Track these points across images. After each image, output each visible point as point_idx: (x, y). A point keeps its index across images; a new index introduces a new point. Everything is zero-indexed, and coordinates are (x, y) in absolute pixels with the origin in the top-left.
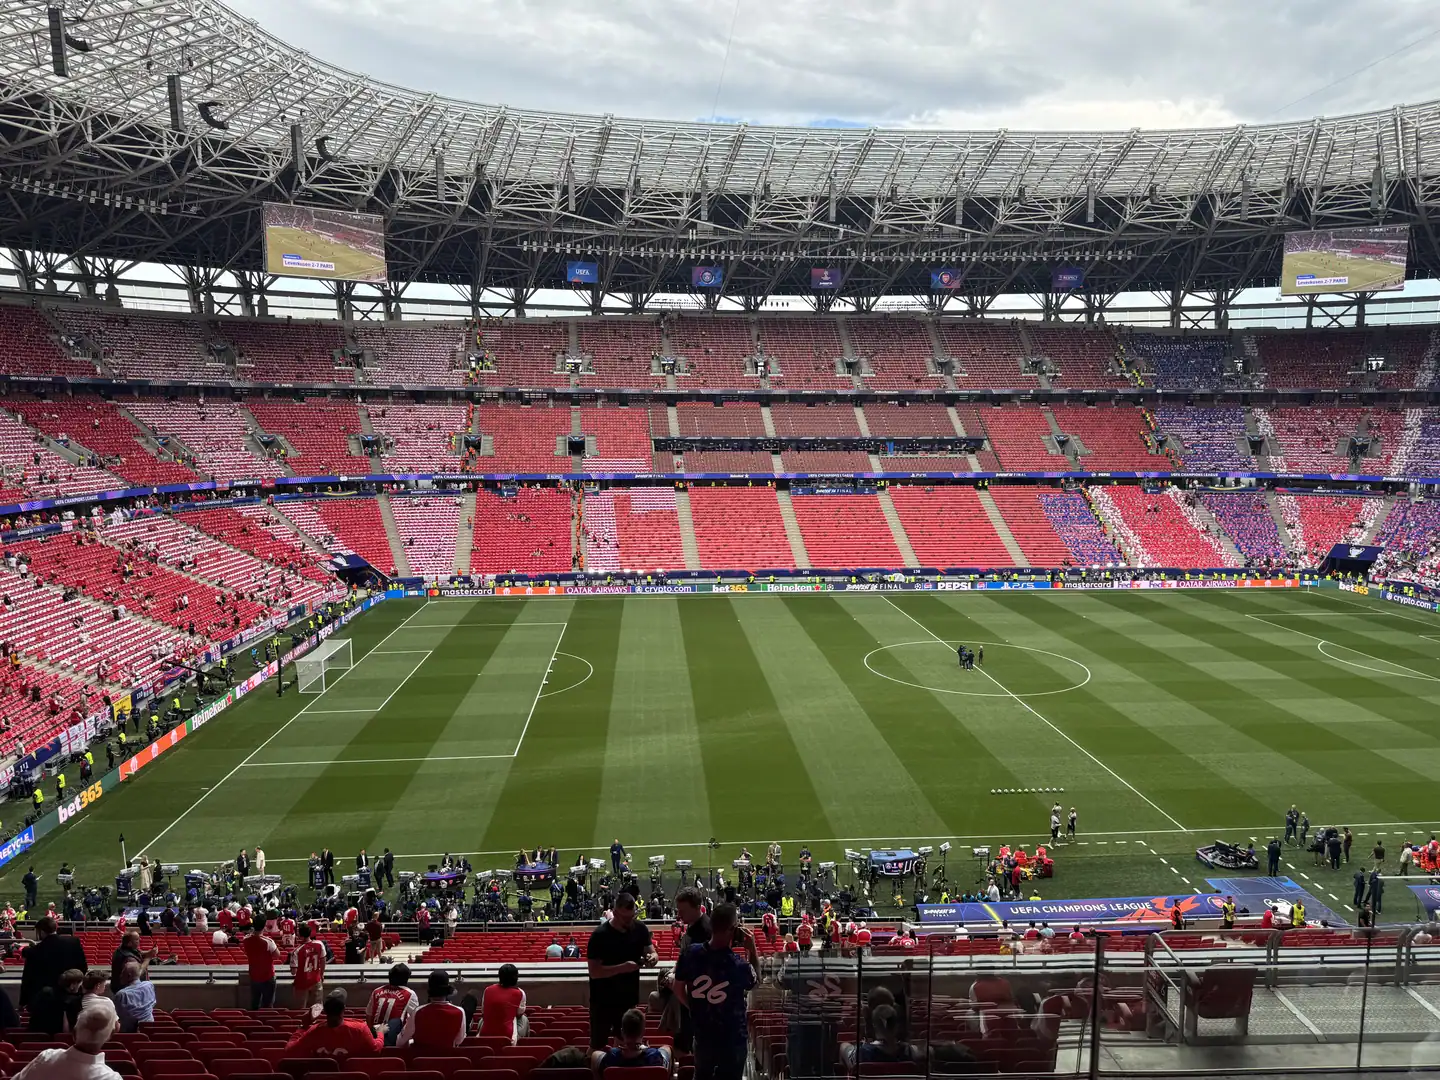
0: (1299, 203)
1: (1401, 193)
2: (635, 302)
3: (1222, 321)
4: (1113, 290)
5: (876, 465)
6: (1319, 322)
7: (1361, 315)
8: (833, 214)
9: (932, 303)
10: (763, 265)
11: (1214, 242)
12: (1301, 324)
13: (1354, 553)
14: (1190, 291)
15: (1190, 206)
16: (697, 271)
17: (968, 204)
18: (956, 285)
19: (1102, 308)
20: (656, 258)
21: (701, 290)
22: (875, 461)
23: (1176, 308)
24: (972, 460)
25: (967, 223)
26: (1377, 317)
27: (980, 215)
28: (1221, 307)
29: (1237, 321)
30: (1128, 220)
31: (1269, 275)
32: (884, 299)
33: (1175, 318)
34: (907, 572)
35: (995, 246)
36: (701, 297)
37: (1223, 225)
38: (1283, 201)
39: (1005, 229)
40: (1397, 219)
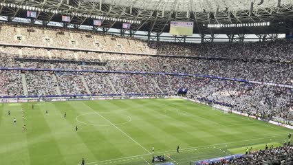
0: (173, 16)
1: (192, 15)
2: (9, 19)
3: (158, 39)
4: (135, 30)
5: (79, 68)
6: (177, 41)
7: (185, 40)
8: (68, 3)
9: (94, 29)
10: (48, 13)
11: (157, 21)
12: (174, 41)
13: (184, 90)
14: (152, 32)
15: (152, 13)
16: (28, 13)
17: (102, 5)
18: (100, 24)
19: (133, 34)
20: (16, 8)
21: (30, 18)
22: (79, 67)
23: (149, 36)
24: (104, 68)
25: (102, 10)
26: (188, 41)
27: (105, 8)
28: (158, 36)
29: (161, 40)
30: (139, 14)
31: (167, 30)
32: (81, 26)
33: (149, 38)
34: (88, 95)
35: (109, 16)
36: (30, 20)
37: (158, 18)
38: (170, 15)
39: (111, 12)
40: (191, 21)
